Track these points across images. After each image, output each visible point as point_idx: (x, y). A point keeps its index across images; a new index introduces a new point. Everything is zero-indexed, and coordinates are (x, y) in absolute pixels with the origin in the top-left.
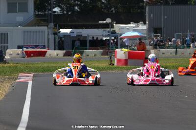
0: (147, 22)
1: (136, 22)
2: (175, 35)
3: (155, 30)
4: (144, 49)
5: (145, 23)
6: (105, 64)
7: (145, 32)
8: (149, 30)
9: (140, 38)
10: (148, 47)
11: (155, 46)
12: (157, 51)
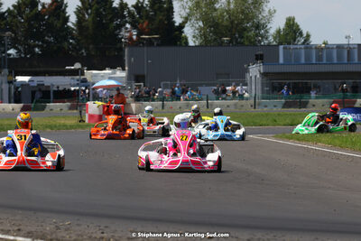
0: (127, 68)
1: (113, 67)
2: (162, 84)
3: (137, 77)
4: (123, 102)
5: (124, 69)
6: (73, 121)
7: (124, 80)
8: (129, 77)
9: (118, 88)
10: (129, 100)
11: (138, 98)
12: (139, 104)
